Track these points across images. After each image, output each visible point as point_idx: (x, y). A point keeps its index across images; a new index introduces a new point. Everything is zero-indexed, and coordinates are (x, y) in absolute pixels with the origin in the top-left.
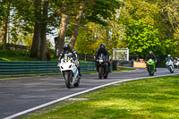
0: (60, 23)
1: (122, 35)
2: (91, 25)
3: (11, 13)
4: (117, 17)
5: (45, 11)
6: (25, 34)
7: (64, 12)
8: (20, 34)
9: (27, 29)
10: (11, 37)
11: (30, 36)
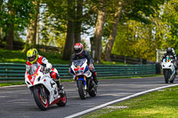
0: (96, 21)
1: (167, 34)
2: (132, 24)
3: (41, 10)
4: (161, 13)
5: (80, 8)
6: (57, 34)
7: (101, 9)
8: (51, 34)
9: (59, 28)
10: (41, 37)
11: (63, 36)
